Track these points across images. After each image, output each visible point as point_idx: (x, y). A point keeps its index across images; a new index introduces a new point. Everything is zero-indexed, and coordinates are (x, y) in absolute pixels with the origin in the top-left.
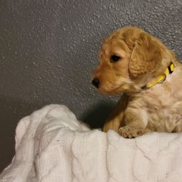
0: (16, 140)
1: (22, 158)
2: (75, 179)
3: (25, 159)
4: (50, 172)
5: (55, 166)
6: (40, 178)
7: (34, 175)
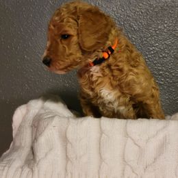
0: (13, 128)
1: (21, 144)
2: (69, 162)
3: (23, 145)
4: (46, 155)
5: (51, 150)
6: (38, 159)
7: (32, 158)
